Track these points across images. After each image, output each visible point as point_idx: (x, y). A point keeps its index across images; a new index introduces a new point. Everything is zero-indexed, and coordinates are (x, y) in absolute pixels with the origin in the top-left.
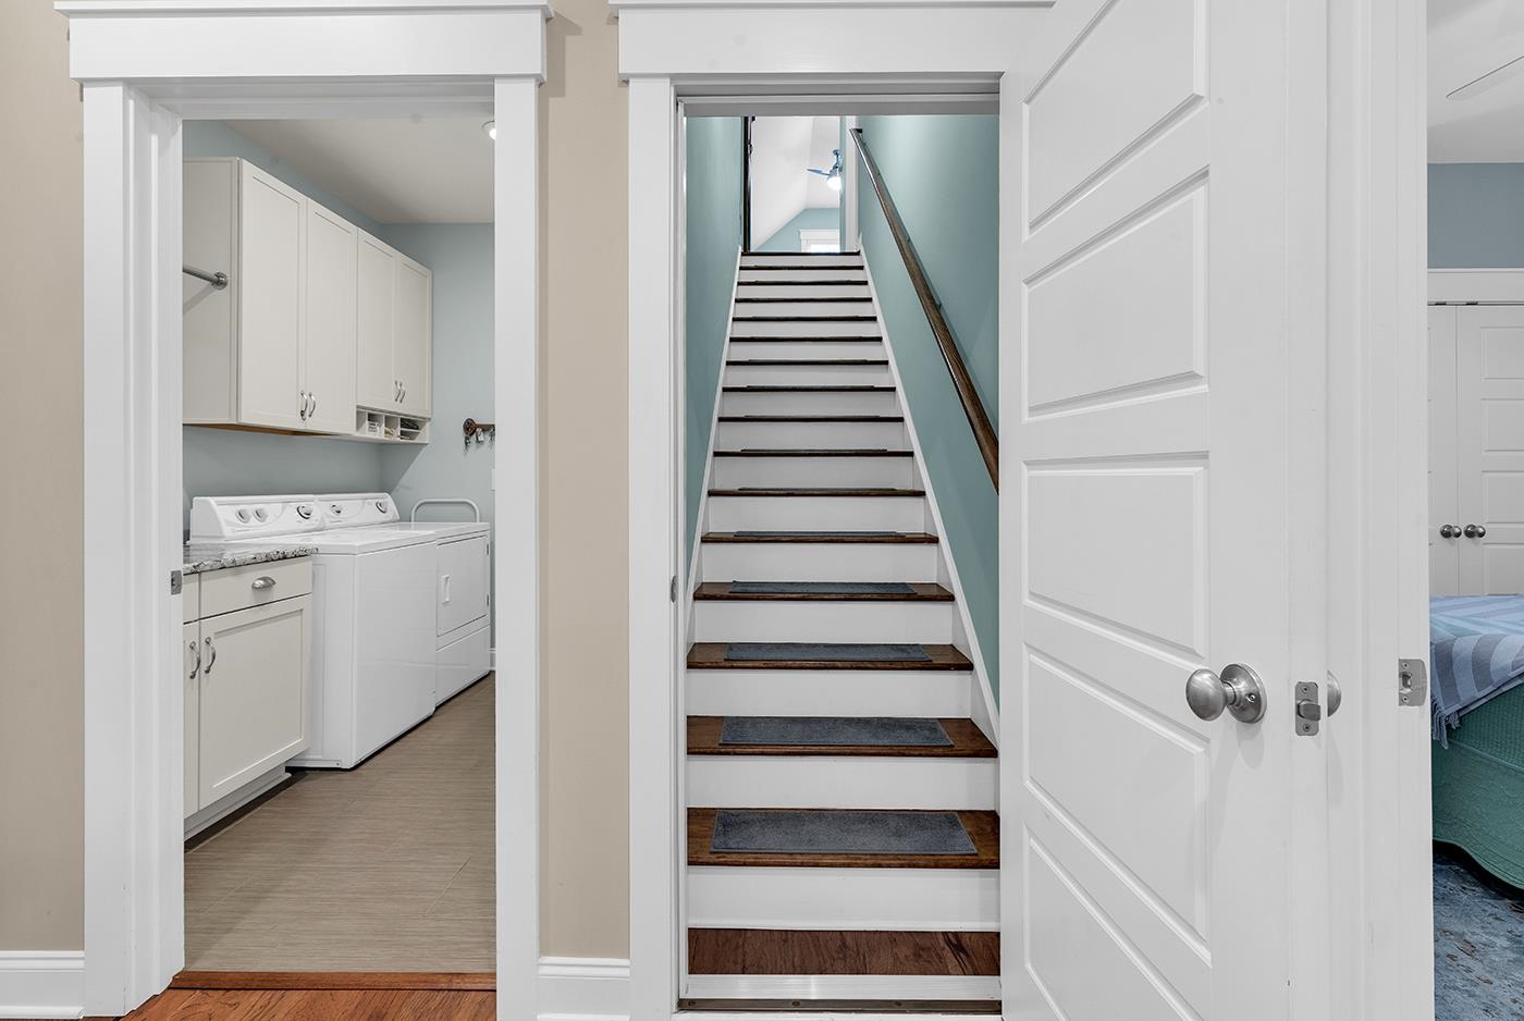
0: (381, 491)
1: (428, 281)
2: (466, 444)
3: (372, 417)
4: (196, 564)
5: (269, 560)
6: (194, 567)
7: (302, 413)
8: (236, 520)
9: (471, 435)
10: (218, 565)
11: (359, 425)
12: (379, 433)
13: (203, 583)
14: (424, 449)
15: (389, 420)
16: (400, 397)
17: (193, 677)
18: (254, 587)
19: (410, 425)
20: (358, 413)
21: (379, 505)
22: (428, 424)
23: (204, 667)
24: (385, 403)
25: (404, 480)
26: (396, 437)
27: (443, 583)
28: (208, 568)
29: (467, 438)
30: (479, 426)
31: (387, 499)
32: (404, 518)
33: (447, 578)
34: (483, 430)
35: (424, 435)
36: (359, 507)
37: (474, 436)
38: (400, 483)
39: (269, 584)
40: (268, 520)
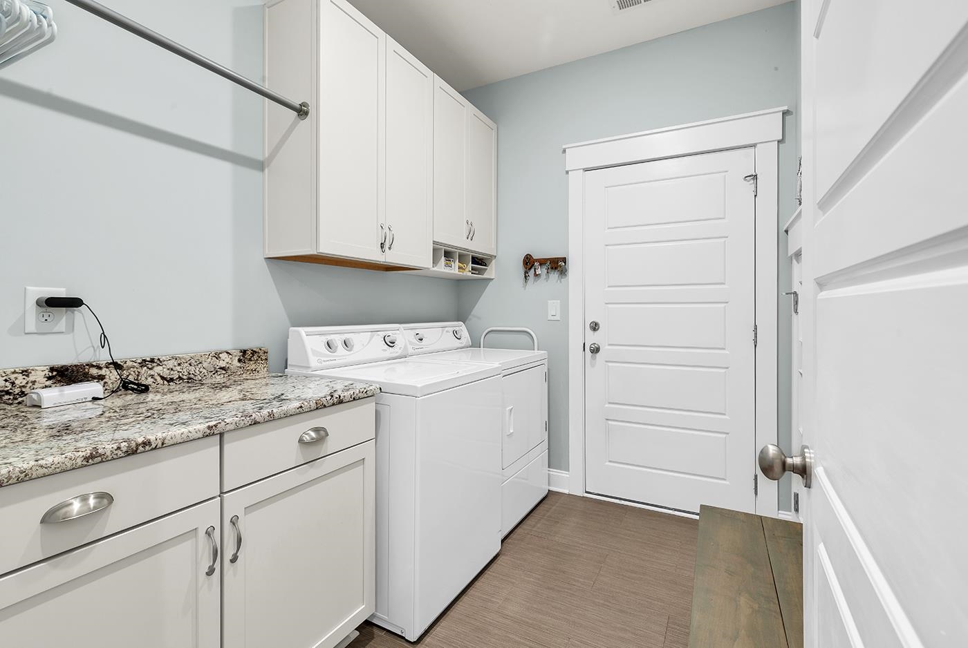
0: (458, 320)
1: (494, 133)
2: (526, 277)
3: (448, 255)
4: (211, 424)
5: (320, 406)
6: (210, 428)
7: (382, 245)
8: (324, 350)
9: (530, 269)
10: (248, 421)
11: (435, 262)
12: (454, 270)
13: (226, 447)
14: (491, 283)
15: (462, 258)
16: (471, 236)
17: (210, 572)
18: (301, 441)
19: (479, 262)
20: (435, 250)
21: (455, 333)
22: (494, 261)
23: (228, 556)
24: (458, 240)
25: (475, 312)
26: (468, 273)
27: (507, 413)
28: (232, 427)
29: (526, 272)
30: (537, 260)
31: (462, 328)
32: (475, 344)
33: (511, 410)
34: (541, 265)
35: (491, 272)
36: (438, 334)
37: (533, 270)
38: (472, 313)
39: (321, 434)
40: (355, 349)
